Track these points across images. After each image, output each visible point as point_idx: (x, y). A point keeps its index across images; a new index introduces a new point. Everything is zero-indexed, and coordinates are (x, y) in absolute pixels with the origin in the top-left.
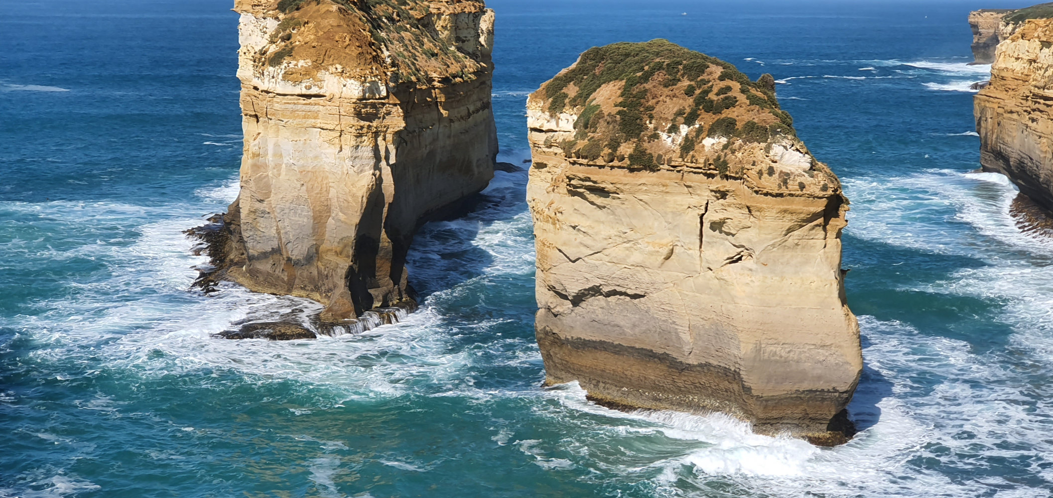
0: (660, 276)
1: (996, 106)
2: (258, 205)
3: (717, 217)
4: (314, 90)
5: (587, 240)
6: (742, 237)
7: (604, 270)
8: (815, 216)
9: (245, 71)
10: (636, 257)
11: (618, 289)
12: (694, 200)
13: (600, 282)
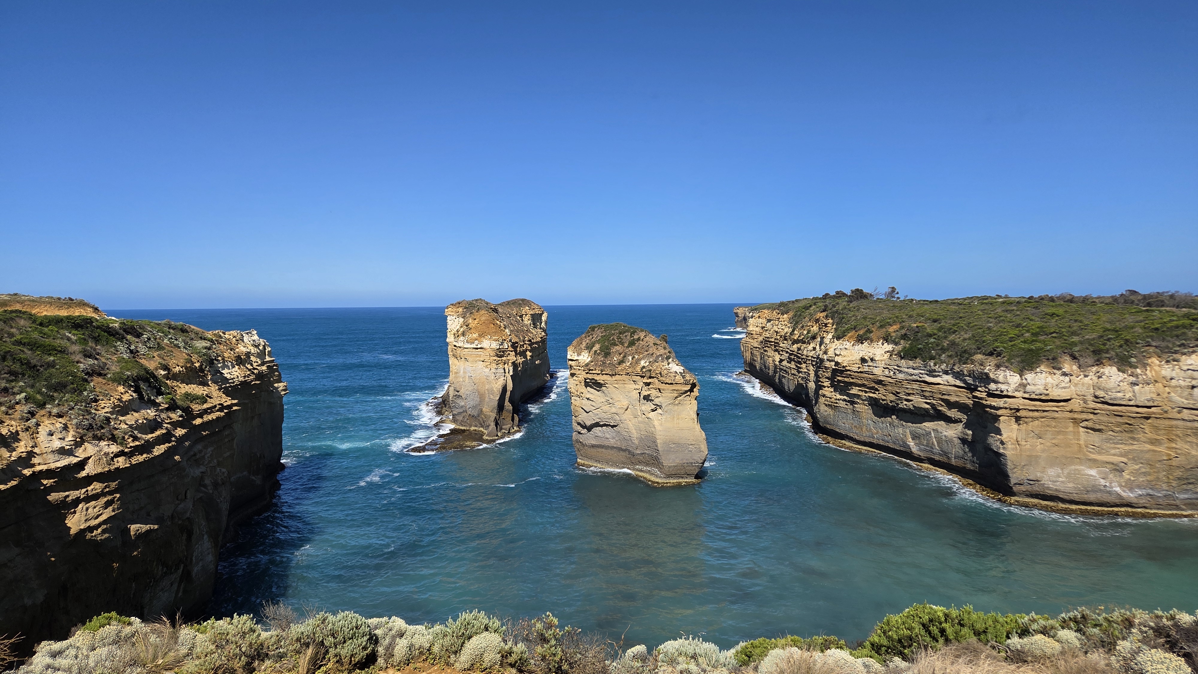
0: (624, 417)
1: (750, 345)
2: (457, 393)
3: (646, 393)
4: (479, 346)
5: (593, 404)
6: (657, 401)
7: (600, 416)
8: (686, 392)
9: (450, 339)
10: (614, 410)
11: (607, 423)
12: (637, 387)
13: (599, 420)
